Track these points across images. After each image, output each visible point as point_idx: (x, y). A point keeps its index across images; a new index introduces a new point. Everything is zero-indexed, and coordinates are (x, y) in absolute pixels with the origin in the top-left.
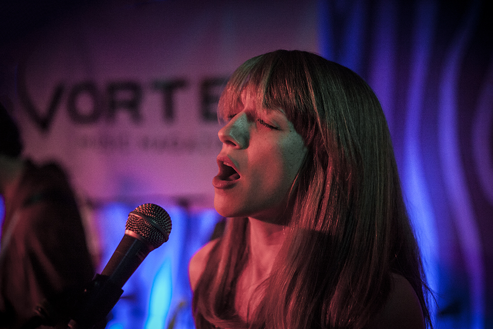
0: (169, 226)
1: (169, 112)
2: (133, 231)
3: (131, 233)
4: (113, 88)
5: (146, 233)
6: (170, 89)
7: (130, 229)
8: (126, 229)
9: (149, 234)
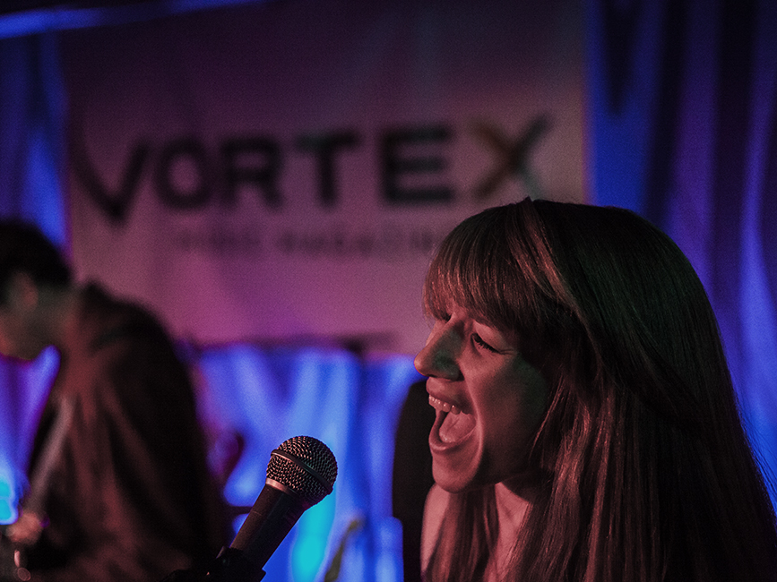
0: (333, 471)
1: (328, 191)
2: (278, 481)
3: (274, 484)
4: (232, 148)
5: (299, 484)
6: (328, 149)
7: (273, 478)
8: (268, 477)
9: (303, 486)
